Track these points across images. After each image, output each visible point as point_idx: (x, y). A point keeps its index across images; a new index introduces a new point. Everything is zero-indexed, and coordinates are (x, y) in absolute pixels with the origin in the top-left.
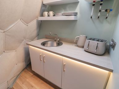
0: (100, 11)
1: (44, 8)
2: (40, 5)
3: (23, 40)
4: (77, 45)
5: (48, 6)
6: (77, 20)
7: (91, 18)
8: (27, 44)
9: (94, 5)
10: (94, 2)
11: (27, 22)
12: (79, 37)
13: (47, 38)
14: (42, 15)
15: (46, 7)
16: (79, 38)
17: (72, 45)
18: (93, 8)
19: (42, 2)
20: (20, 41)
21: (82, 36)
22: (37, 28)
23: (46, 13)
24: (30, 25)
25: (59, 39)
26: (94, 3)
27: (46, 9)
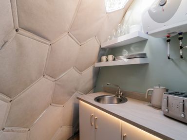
0: (181, 48)
1: (102, 52)
2: (97, 50)
3: (74, 93)
4: (151, 104)
5: (108, 49)
6: (148, 64)
7: (169, 58)
8: (78, 98)
9: (169, 41)
10: (168, 37)
11: (81, 70)
12: (152, 89)
13: (105, 91)
14: (100, 61)
15: (105, 51)
16: (153, 91)
17: (144, 104)
18: (169, 45)
19: (100, 46)
20: (70, 94)
21: (158, 87)
22: (94, 77)
23: (104, 58)
24: (84, 73)
25: (122, 93)
26: (169, 39)
27: (106, 52)
